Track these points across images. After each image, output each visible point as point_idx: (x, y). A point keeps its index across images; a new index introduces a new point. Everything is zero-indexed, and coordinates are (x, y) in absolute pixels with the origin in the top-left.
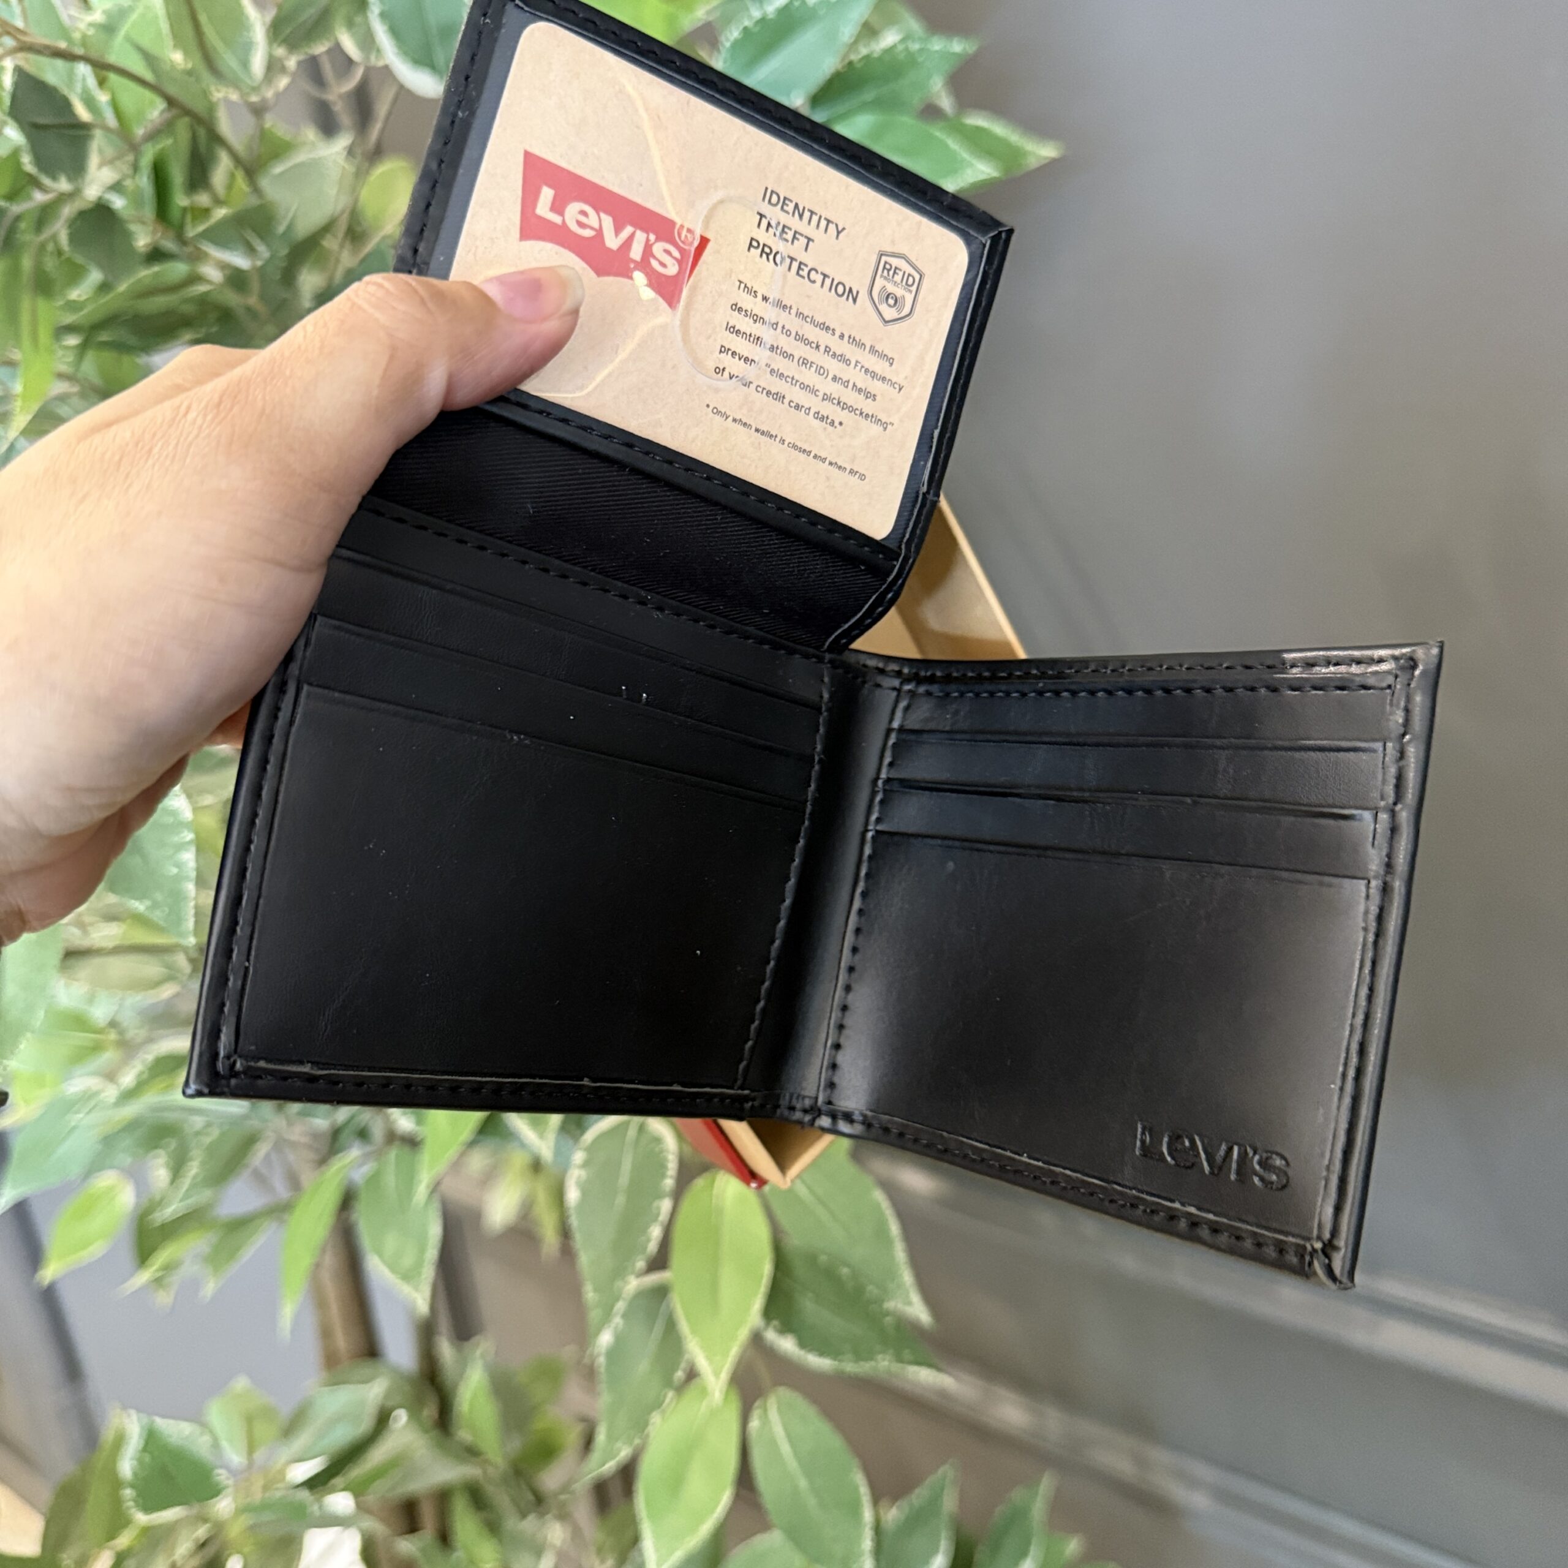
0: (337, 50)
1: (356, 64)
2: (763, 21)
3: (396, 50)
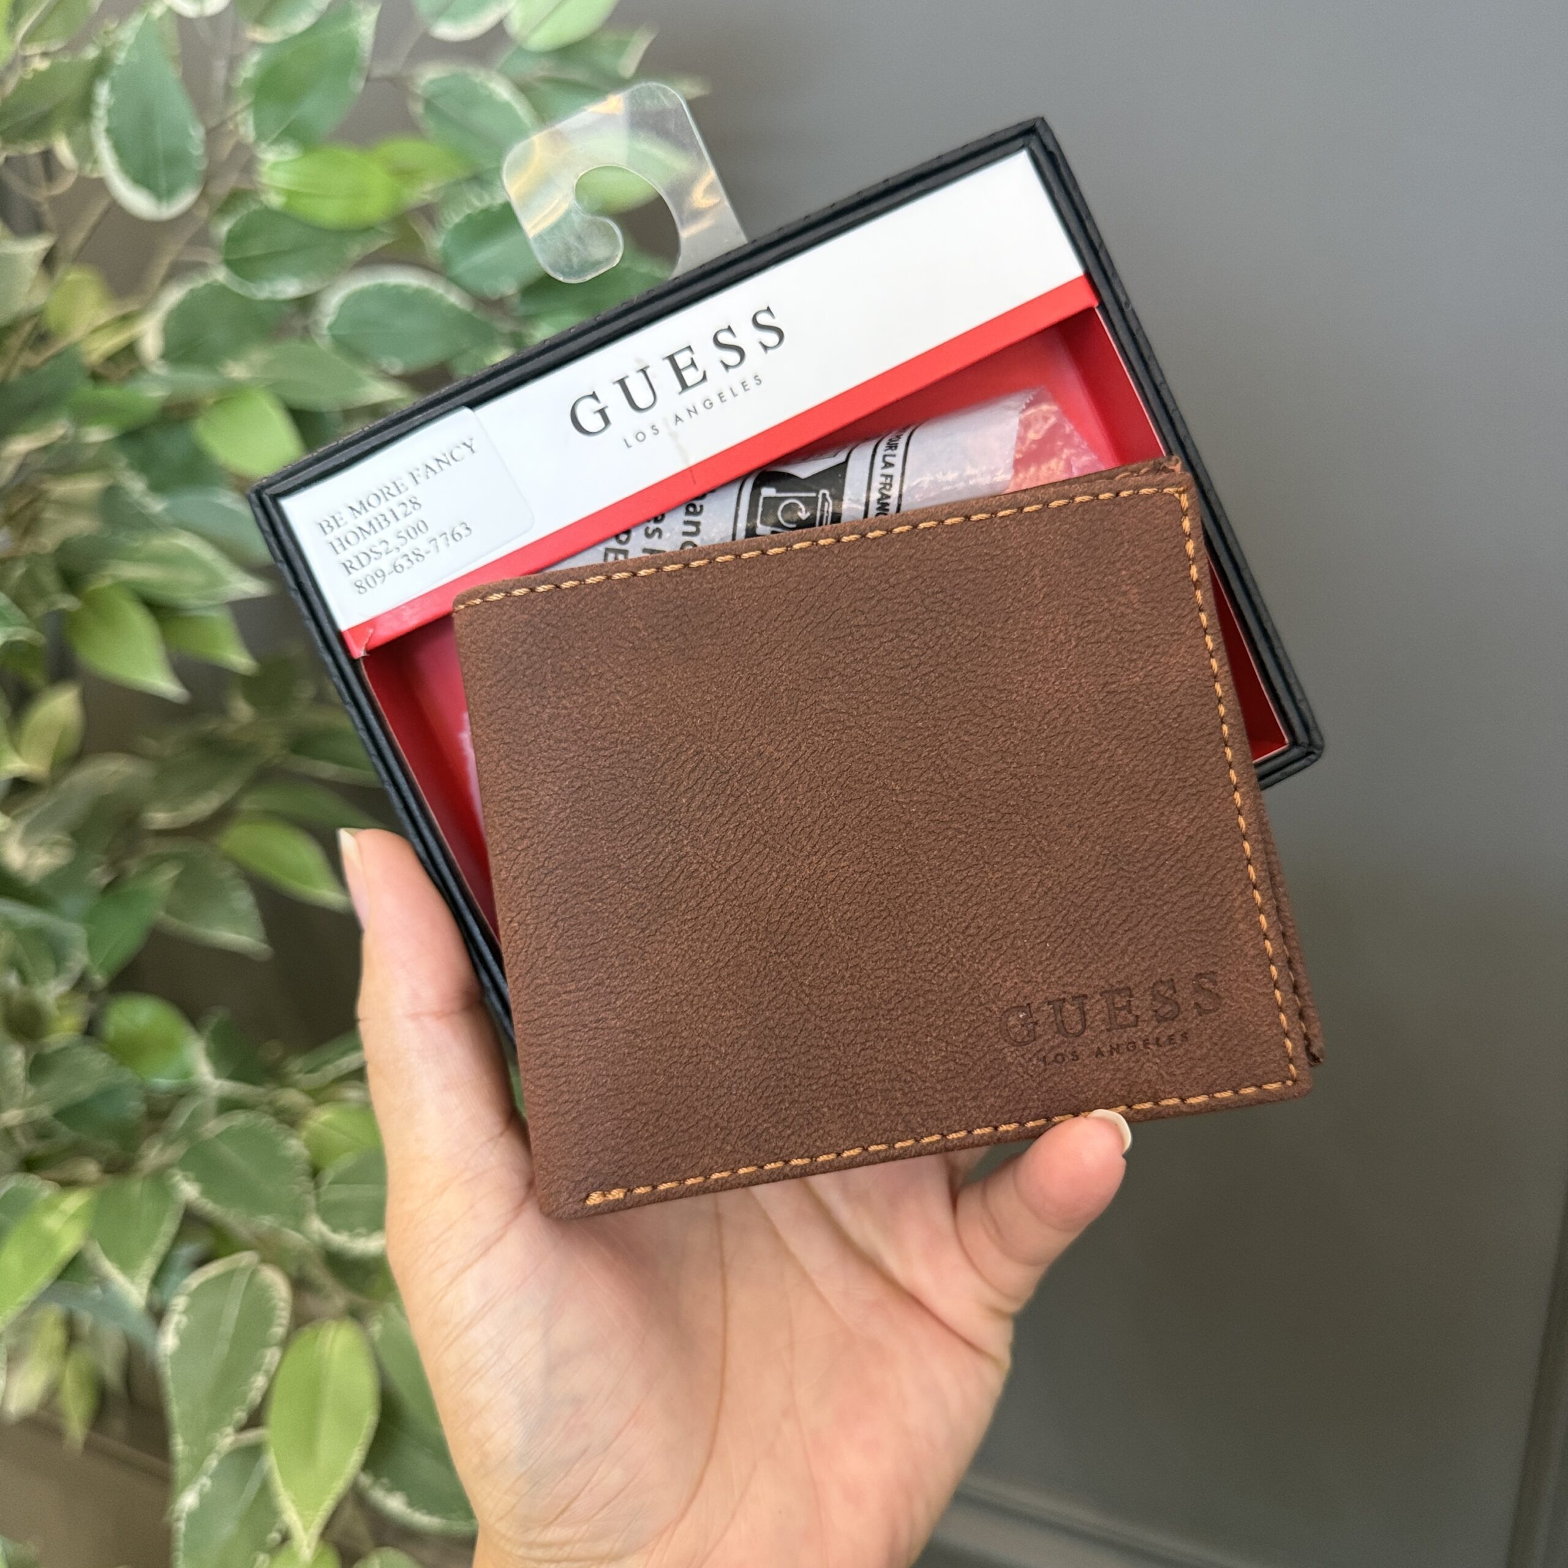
0: (50, 154)
1: (69, 172)
2: (486, 211)
3: (116, 165)
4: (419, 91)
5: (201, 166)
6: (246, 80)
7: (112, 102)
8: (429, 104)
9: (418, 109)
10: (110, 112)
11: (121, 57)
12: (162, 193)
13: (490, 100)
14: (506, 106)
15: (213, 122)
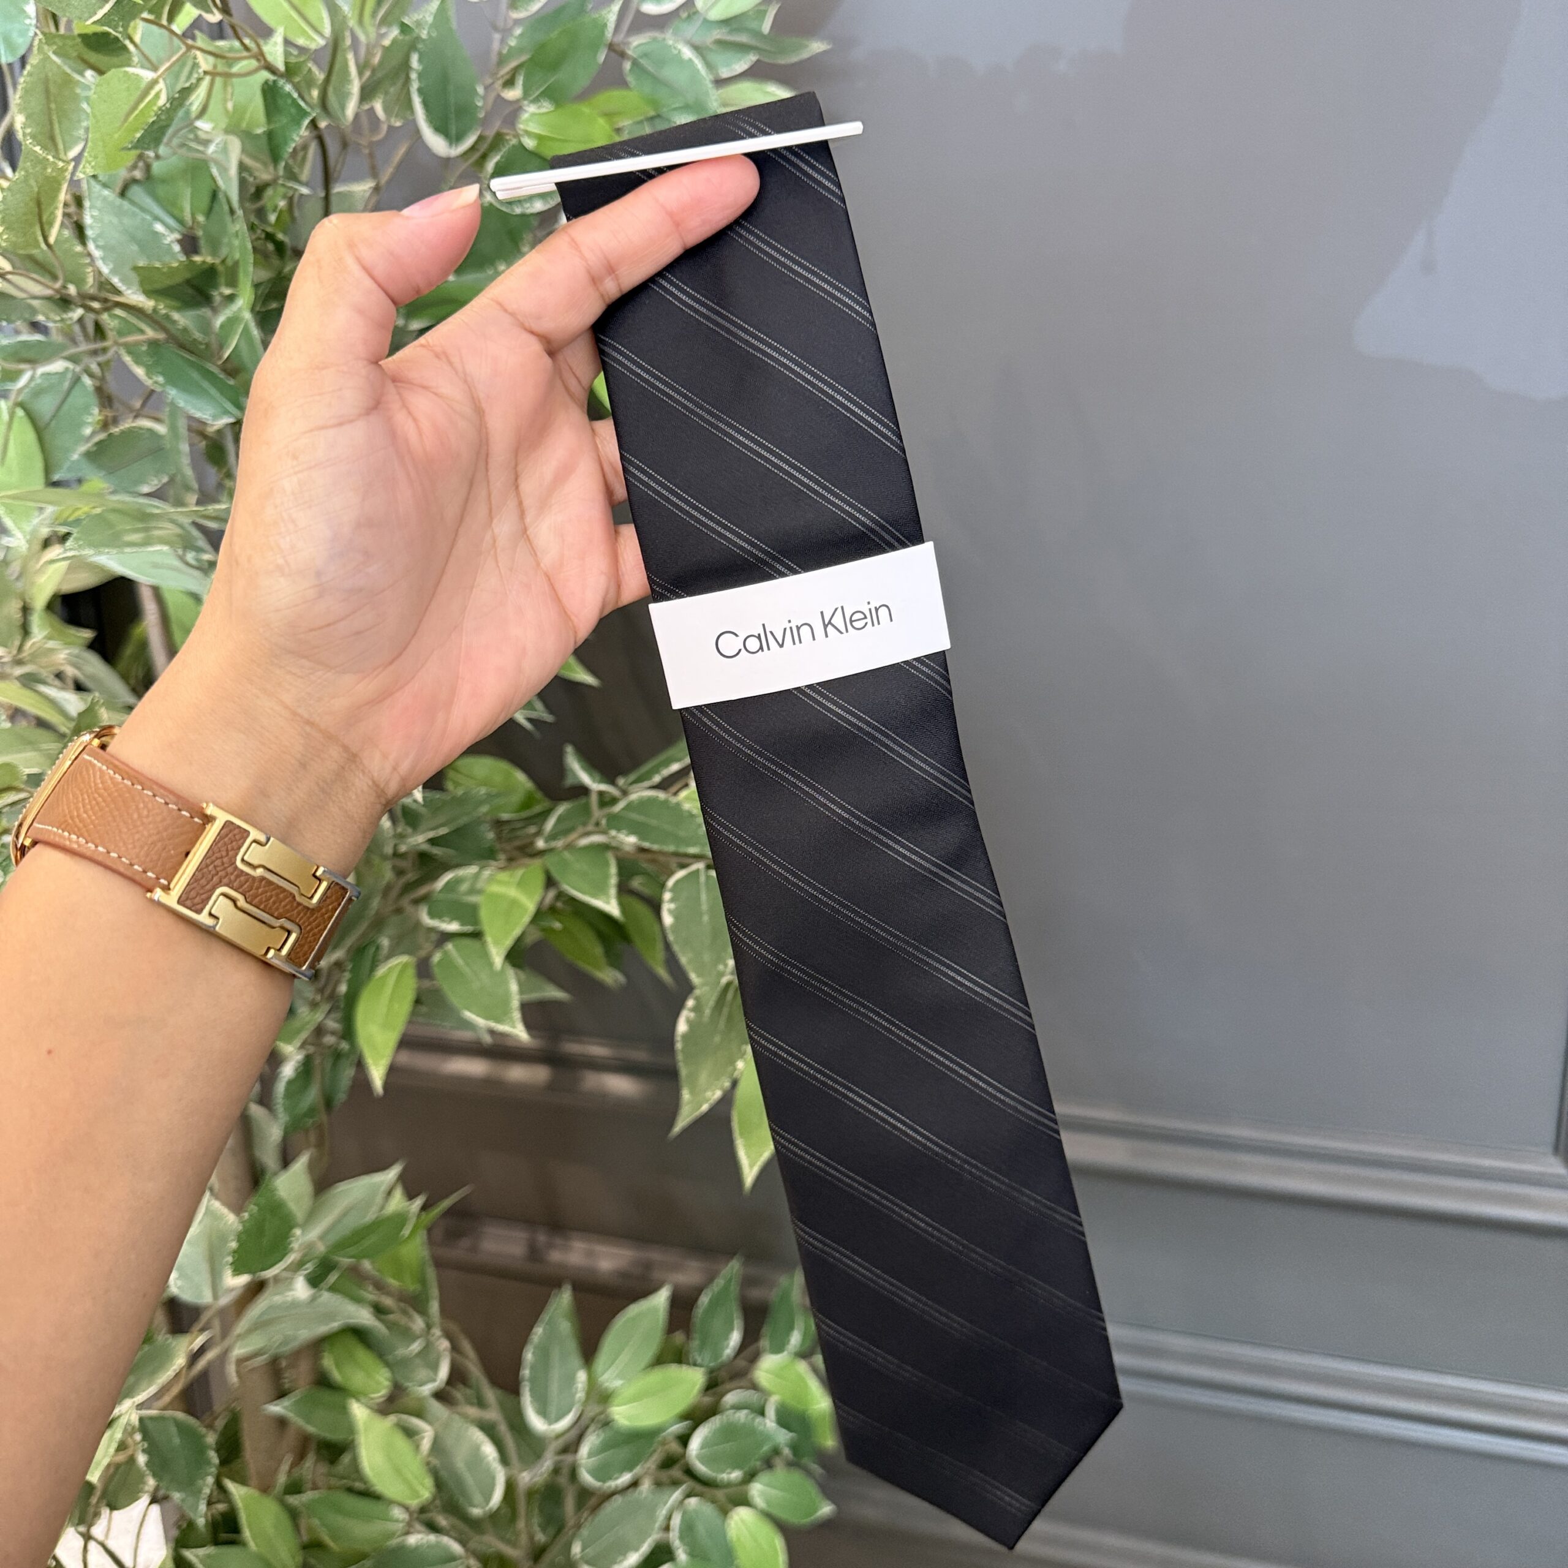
0: (372, 111)
1: (383, 122)
3: (424, 117)
4: (630, 52)
5: (481, 115)
6: (511, 47)
7: (421, 68)
8: (635, 63)
9: (627, 65)
10: (421, 76)
11: (424, 34)
12: (454, 138)
13: (678, 59)
14: (690, 60)
15: (489, 81)
